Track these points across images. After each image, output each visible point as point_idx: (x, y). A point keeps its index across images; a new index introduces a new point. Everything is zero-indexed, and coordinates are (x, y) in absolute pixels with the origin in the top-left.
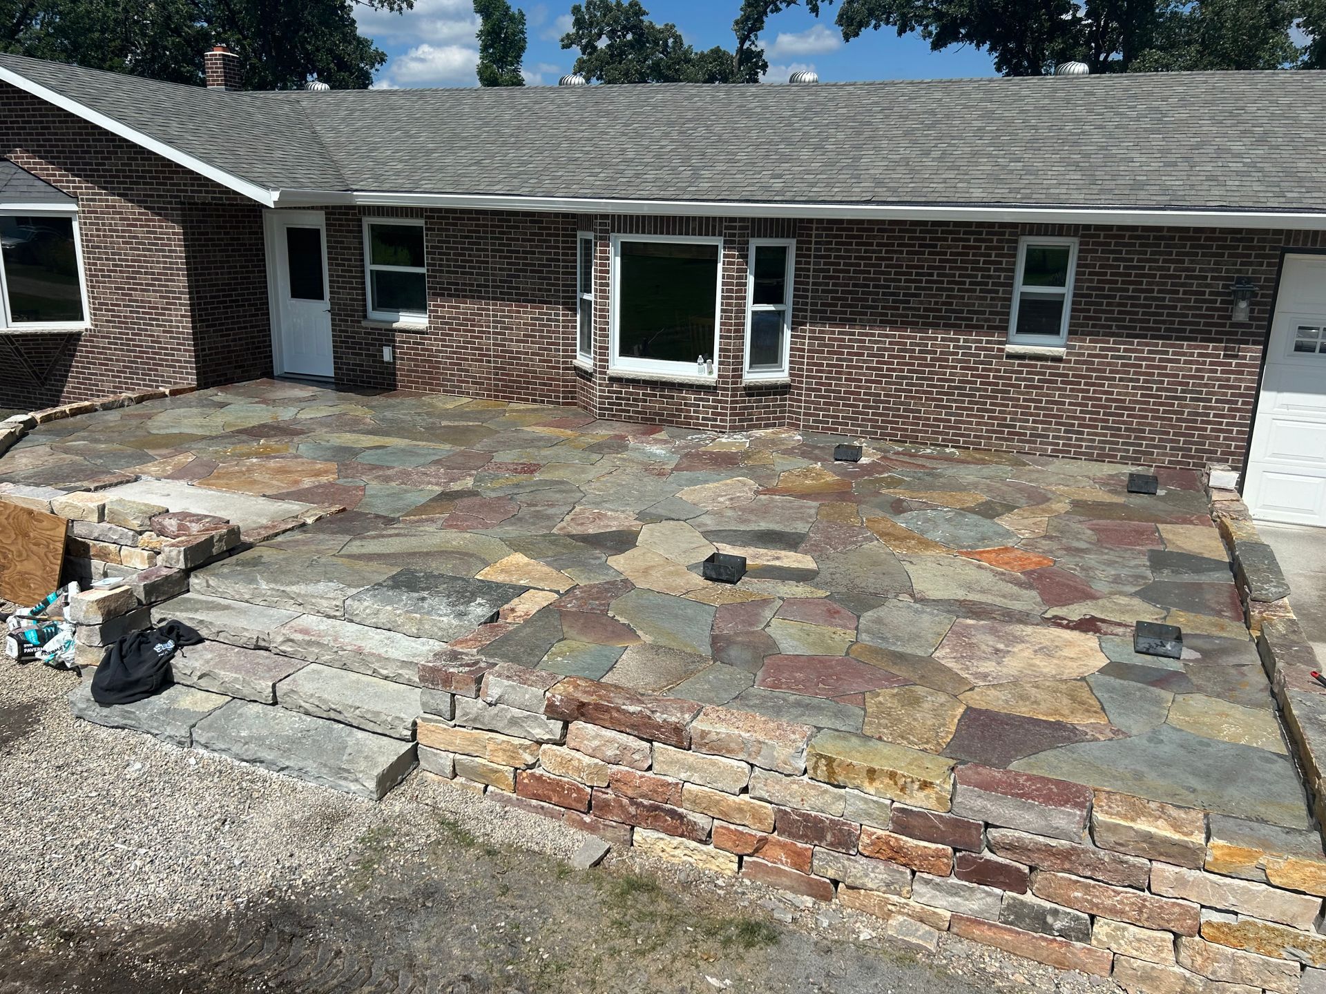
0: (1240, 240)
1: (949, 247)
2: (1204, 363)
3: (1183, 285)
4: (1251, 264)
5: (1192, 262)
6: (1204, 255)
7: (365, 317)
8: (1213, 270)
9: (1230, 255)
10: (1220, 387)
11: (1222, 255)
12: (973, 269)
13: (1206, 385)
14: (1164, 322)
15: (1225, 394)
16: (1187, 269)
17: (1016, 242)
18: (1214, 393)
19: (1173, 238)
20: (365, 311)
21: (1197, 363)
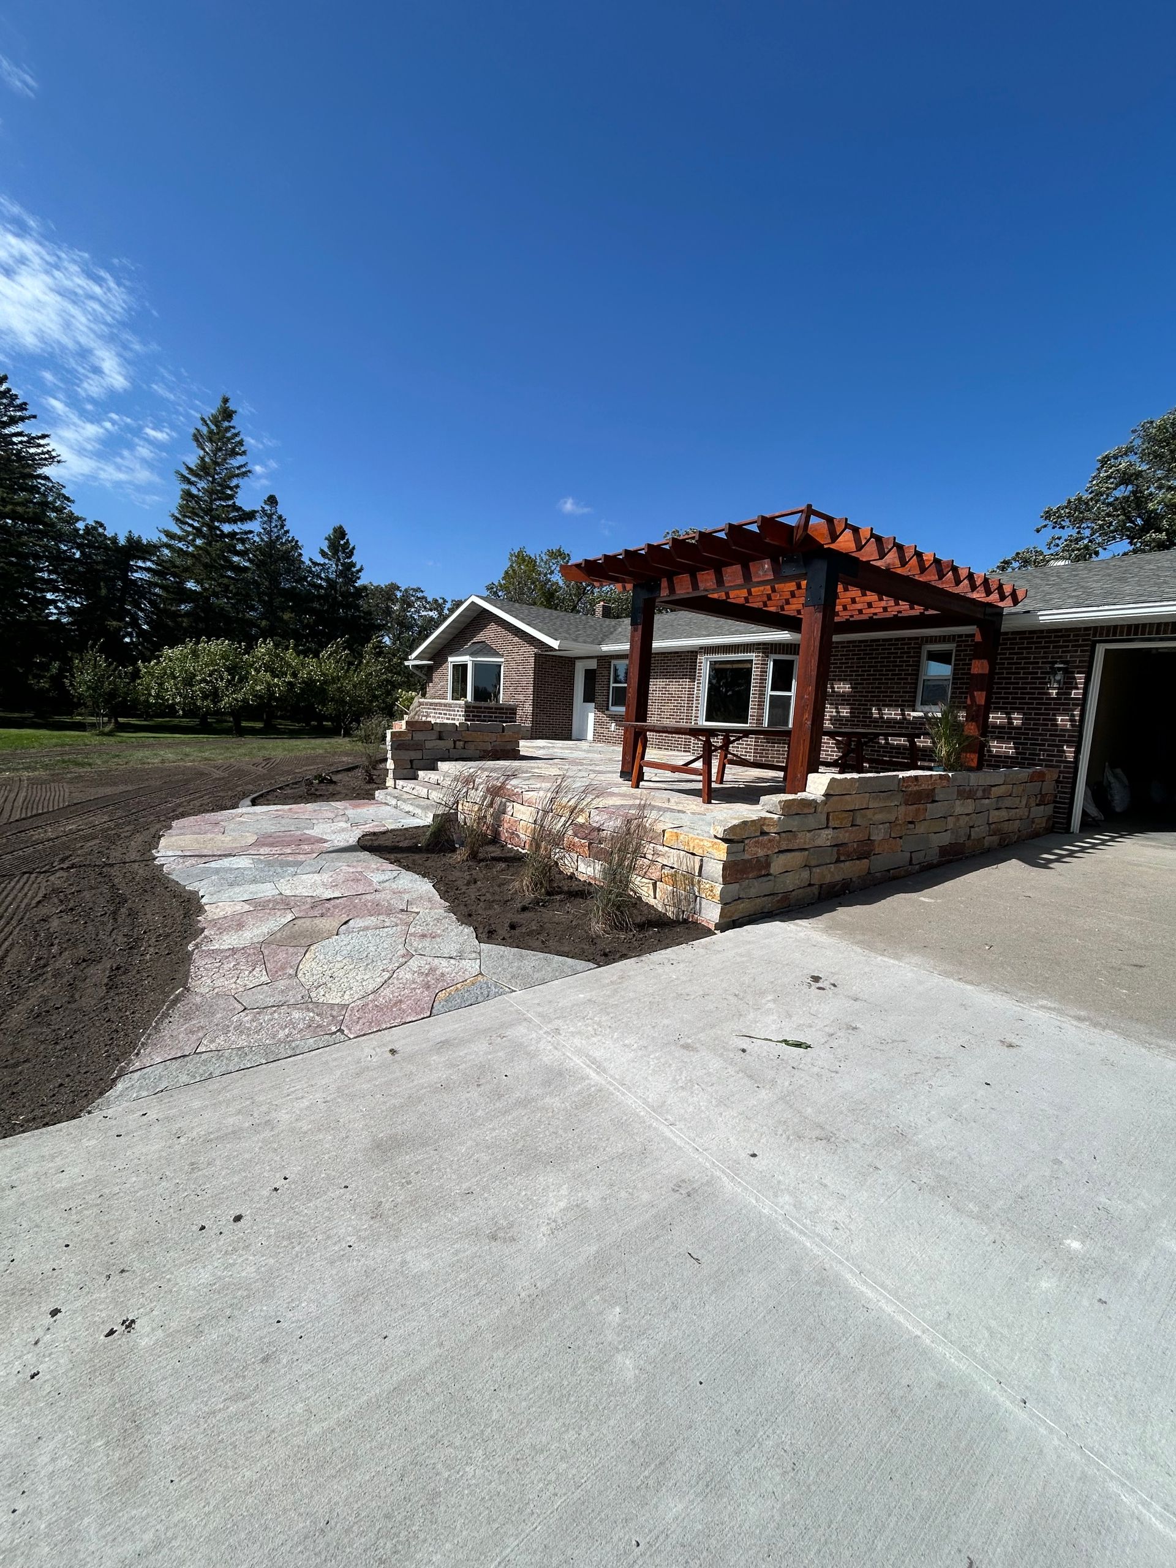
0: (1061, 636)
1: (880, 654)
2: (1039, 719)
3: (1023, 668)
4: (1069, 652)
5: (1028, 653)
6: (1036, 648)
7: (608, 709)
8: (1043, 658)
9: (1054, 647)
10: (1051, 735)
11: (1049, 647)
12: (893, 666)
13: (1041, 735)
14: (1011, 693)
15: (1054, 741)
16: (1026, 658)
17: (920, 648)
18: (1046, 740)
19: (1015, 639)
20: (608, 706)
21: (1034, 719)
